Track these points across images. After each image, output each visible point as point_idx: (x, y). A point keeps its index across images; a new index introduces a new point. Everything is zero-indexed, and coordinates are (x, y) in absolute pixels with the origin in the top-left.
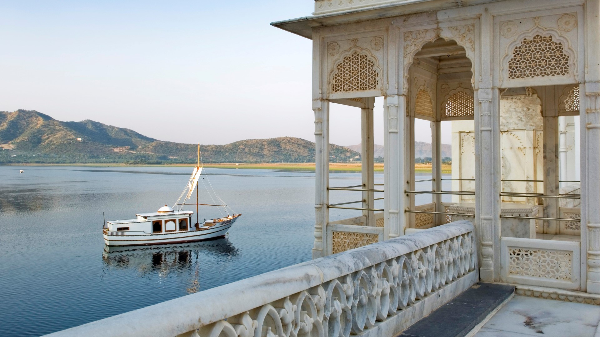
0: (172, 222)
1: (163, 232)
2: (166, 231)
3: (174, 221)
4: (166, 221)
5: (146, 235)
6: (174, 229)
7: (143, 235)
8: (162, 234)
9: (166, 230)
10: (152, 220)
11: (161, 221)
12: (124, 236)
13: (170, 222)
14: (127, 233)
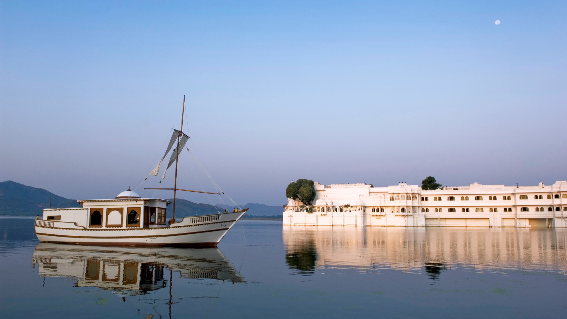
0: (118, 212)
1: (104, 227)
2: (107, 226)
3: (121, 210)
4: (109, 211)
5: (77, 229)
6: (120, 224)
7: (74, 229)
8: (101, 230)
9: (108, 224)
10: (89, 208)
11: (103, 209)
12: (51, 228)
13: (115, 211)
14: (56, 224)
